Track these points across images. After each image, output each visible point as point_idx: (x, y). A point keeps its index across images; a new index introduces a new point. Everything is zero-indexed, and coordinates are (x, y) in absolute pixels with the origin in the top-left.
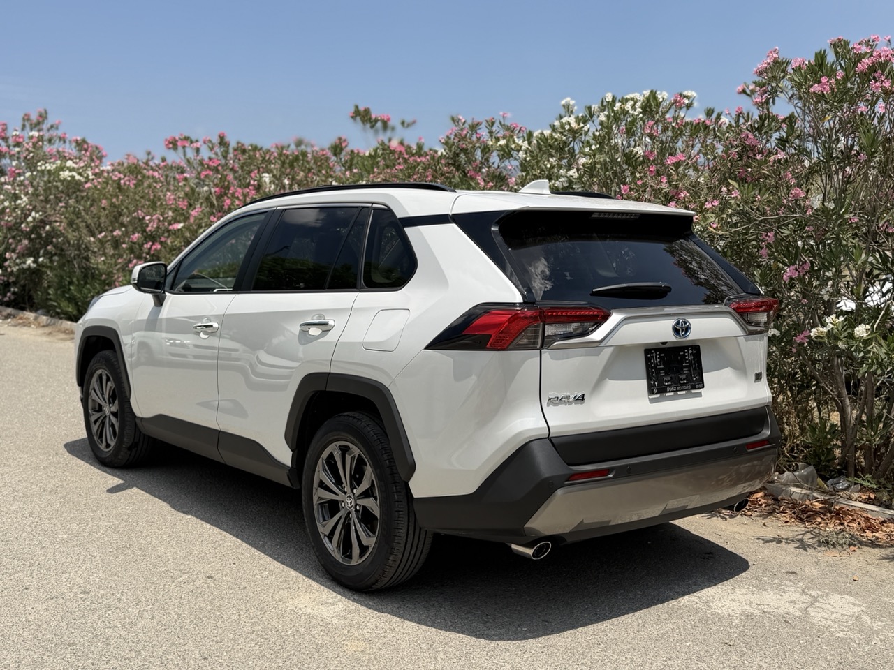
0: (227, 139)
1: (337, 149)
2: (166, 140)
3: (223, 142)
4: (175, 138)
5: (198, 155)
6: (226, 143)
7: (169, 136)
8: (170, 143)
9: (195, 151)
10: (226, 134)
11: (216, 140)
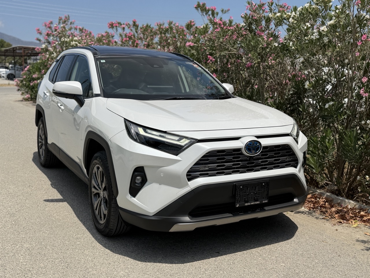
0: (137, 23)
1: (189, 26)
2: (109, 23)
3: (135, 25)
4: (112, 22)
5: (124, 31)
6: (136, 25)
7: (110, 21)
8: (110, 25)
9: (123, 29)
10: (136, 20)
11: (131, 23)
